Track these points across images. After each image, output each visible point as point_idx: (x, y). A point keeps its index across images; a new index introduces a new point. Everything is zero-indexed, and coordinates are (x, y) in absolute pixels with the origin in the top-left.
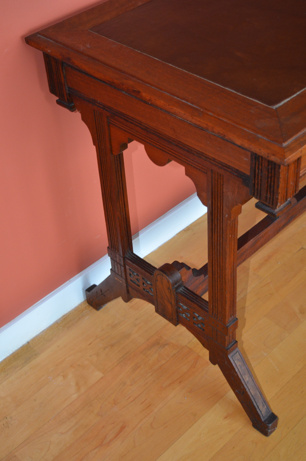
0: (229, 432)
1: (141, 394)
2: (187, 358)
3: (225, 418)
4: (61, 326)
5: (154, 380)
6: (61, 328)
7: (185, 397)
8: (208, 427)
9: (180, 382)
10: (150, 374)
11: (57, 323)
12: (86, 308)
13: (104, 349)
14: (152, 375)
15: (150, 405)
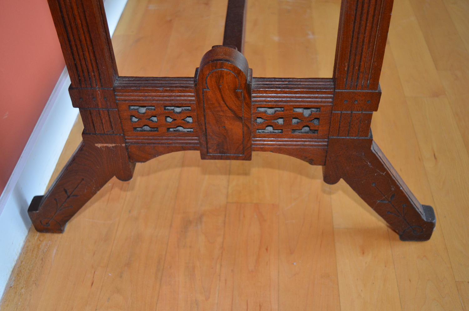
0: (385, 266)
1: (232, 301)
2: (244, 216)
3: (363, 253)
4: (22, 288)
5: (232, 270)
6: (23, 290)
7: (293, 264)
8: (357, 279)
9: (267, 249)
10: (218, 266)
11: (11, 287)
12: (40, 240)
13: (121, 277)
14: (221, 265)
15: (260, 306)
